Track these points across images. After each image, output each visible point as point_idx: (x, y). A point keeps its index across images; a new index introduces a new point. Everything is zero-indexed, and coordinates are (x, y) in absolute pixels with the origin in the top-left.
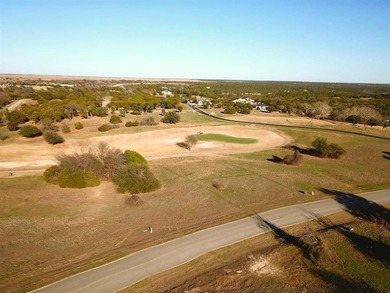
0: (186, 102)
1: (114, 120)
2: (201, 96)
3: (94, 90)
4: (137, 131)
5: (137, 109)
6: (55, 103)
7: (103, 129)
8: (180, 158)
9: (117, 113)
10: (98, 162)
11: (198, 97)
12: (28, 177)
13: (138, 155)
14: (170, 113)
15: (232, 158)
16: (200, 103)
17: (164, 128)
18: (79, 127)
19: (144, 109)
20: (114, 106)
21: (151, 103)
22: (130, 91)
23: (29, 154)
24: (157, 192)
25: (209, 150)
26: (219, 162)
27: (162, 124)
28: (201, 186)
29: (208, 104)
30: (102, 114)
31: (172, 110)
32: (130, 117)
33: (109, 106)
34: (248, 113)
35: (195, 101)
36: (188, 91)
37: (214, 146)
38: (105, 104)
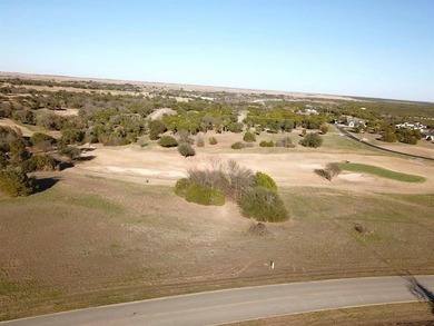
0: (333, 122)
1: (249, 138)
2: (354, 116)
3: (232, 105)
4: (271, 152)
5: (275, 126)
6: (193, 114)
7: (236, 146)
8: (317, 189)
9: (253, 130)
10: (227, 181)
11: (349, 118)
12: (161, 186)
13: (269, 179)
14: (312, 135)
15: (385, 198)
16: (351, 125)
17: (302, 152)
18: (214, 142)
19: (283, 128)
20: (250, 122)
21: (291, 121)
22: (270, 107)
23: (165, 164)
24: (285, 223)
25: (355, 183)
26: (366, 199)
27: (300, 147)
28: (339, 227)
29: (361, 126)
30: (237, 130)
31: (314, 131)
32: (265, 136)
33: (245, 121)
34: (414, 143)
35: (345, 122)
36: (338, 110)
37: (363, 179)
38: (241, 119)
